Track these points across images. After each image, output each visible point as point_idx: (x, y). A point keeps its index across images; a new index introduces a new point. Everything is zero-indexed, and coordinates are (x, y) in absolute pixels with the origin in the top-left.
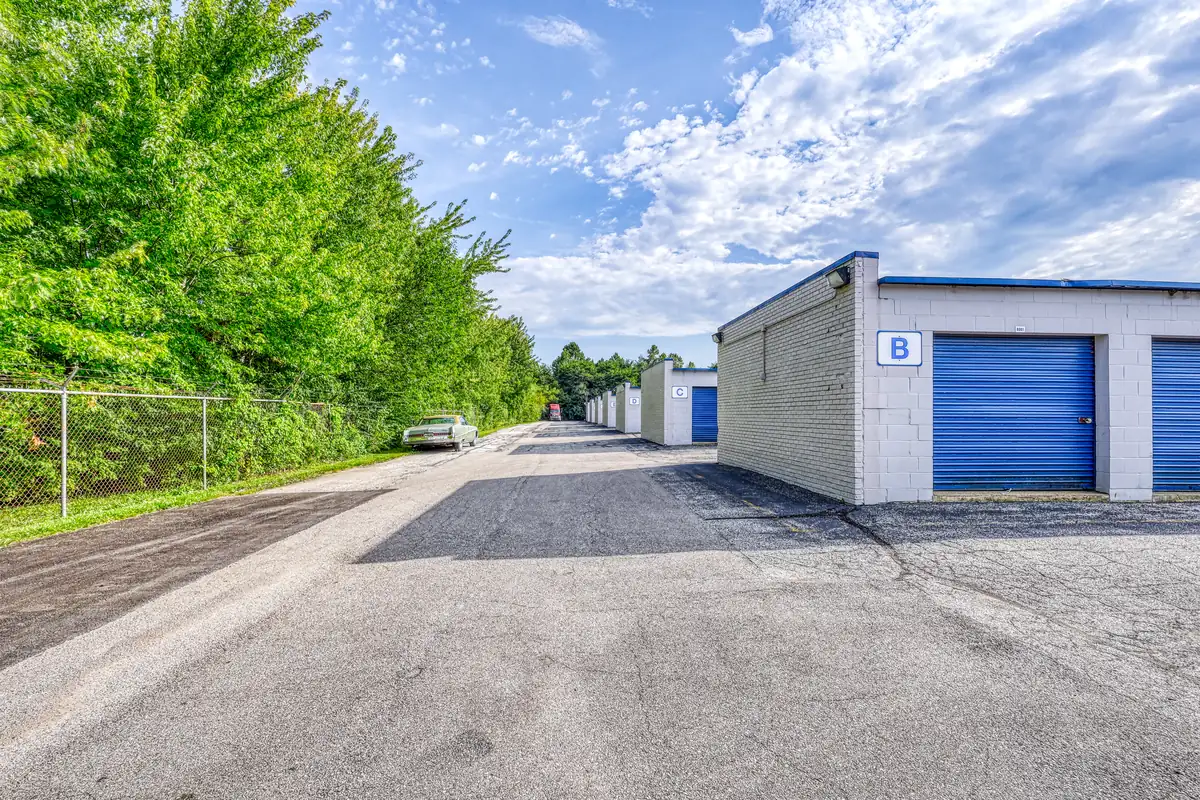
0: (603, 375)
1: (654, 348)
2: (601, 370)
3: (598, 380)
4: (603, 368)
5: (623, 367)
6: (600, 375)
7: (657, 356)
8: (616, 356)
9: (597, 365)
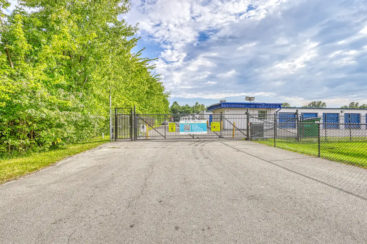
0: (184, 110)
1: (197, 103)
2: (183, 109)
3: (183, 111)
4: (184, 108)
5: (189, 108)
6: (183, 110)
7: (198, 105)
8: (187, 105)
9: (182, 107)
